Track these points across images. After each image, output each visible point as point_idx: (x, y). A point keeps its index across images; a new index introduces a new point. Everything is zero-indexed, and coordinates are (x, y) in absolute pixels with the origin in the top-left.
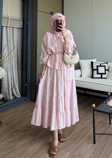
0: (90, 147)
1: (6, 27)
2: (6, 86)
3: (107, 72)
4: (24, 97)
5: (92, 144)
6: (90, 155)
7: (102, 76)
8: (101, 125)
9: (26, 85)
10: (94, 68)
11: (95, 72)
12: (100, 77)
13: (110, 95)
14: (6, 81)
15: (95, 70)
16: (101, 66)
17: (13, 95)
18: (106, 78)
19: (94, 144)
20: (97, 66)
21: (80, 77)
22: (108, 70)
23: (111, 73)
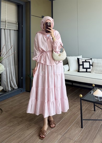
0: (78, 131)
1: (4, 29)
2: (5, 79)
3: (91, 66)
4: (21, 88)
5: (80, 128)
6: (79, 137)
7: (87, 70)
8: (87, 111)
9: (22, 78)
10: (80, 64)
11: (81, 67)
12: (85, 71)
13: (95, 86)
14: (5, 75)
16: (86, 62)
17: (11, 87)
18: (90, 72)
19: (81, 128)
20: (83, 62)
21: (68, 71)
23: (95, 68)
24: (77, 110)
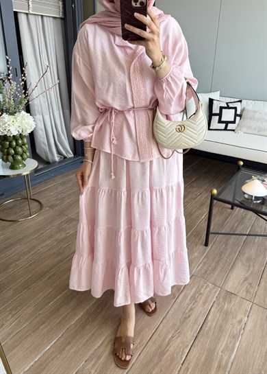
0: (199, 253)
2: (44, 139)
3: (238, 118)
4: (81, 157)
5: (202, 247)
6: (199, 268)
7: (226, 126)
10: (214, 112)
11: (216, 119)
12: (224, 128)
15: (216, 115)
16: (228, 107)
17: (59, 153)
18: (234, 130)
19: (205, 247)
20: (221, 108)
22: (240, 116)
23: (246, 122)
24: (196, 207)
